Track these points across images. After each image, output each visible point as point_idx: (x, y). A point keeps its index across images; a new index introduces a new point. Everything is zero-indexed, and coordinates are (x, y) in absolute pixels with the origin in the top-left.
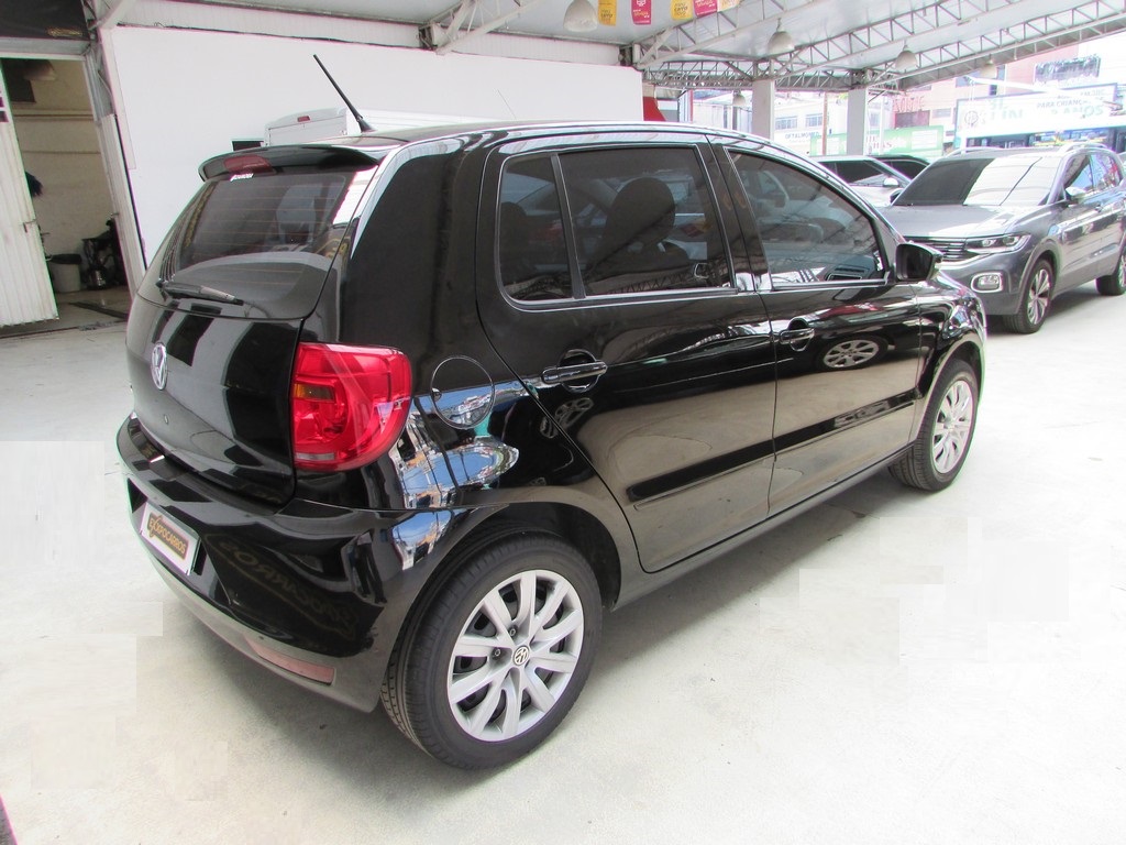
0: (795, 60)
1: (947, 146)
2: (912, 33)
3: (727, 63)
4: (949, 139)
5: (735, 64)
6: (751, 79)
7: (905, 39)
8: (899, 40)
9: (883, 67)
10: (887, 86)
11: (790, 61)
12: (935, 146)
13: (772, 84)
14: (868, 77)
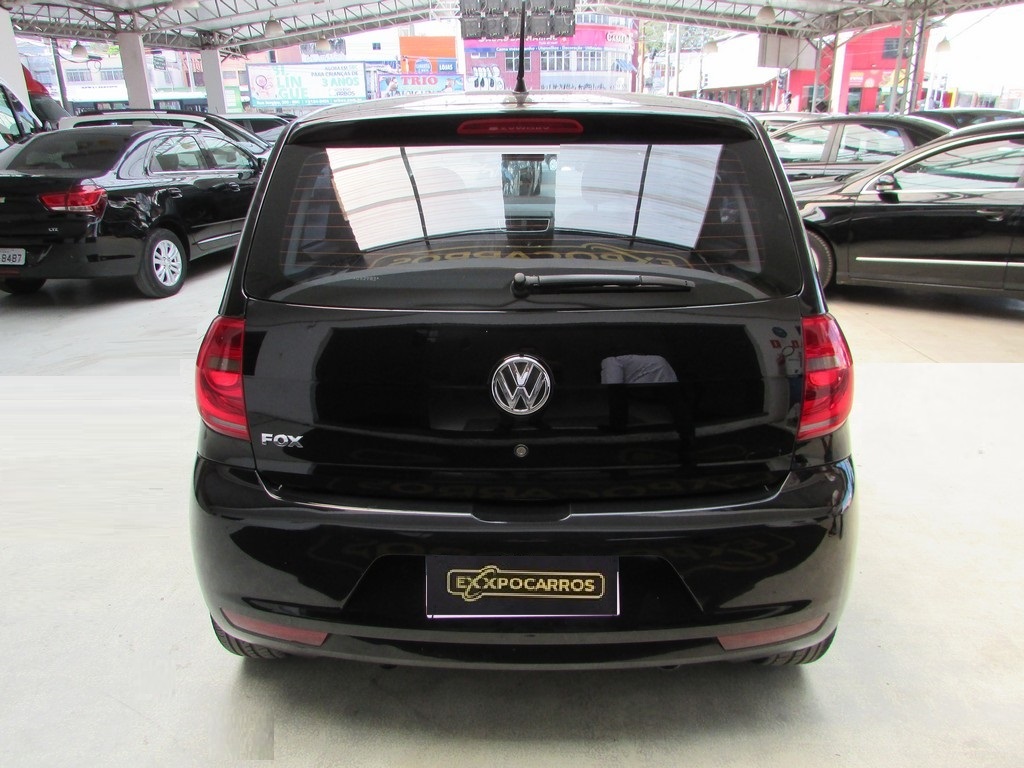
0: (163, 16)
1: (245, 104)
2: (276, 5)
3: (80, 10)
4: (247, 99)
5: (91, 13)
6: (115, 32)
7: (270, 9)
8: (264, 10)
9: (229, 31)
10: (234, 50)
11: (156, 17)
12: (235, 105)
13: (140, 39)
14: (216, 39)
